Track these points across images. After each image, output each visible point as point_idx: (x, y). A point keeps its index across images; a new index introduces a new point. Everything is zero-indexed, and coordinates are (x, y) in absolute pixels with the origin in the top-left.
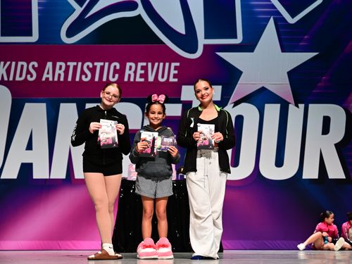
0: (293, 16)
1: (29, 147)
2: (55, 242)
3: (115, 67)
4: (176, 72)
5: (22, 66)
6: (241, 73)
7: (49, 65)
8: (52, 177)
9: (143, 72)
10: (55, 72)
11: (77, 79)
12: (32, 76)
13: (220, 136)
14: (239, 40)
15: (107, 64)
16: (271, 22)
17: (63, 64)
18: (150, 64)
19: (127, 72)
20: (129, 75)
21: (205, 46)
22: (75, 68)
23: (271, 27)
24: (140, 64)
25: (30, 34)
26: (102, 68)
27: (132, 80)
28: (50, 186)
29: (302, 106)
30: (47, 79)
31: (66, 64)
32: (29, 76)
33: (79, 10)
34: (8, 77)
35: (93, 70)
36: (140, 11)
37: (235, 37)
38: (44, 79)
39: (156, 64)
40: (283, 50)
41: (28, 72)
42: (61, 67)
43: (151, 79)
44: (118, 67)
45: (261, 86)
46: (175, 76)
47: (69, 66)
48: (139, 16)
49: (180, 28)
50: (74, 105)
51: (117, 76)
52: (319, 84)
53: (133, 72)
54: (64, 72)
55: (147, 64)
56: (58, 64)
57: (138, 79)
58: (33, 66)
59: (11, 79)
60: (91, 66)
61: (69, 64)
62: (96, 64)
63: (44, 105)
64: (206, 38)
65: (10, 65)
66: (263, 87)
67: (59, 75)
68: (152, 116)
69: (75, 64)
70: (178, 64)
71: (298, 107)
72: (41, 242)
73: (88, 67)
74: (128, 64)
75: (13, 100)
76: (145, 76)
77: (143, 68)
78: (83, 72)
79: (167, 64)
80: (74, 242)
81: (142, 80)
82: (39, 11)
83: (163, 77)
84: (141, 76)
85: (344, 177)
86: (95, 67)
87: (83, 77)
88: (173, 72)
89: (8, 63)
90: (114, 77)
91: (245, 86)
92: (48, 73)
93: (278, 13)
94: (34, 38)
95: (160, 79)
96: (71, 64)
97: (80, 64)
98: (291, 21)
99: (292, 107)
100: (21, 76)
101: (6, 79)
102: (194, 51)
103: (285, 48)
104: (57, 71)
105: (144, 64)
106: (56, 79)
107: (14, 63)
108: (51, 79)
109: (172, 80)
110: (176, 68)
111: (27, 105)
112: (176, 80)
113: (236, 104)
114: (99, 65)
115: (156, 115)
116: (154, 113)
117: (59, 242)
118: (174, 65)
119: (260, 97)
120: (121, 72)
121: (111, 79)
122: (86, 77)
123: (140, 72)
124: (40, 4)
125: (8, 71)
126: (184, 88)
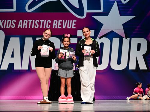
1: (12, 56)
2: (23, 96)
3: (49, 22)
4: (75, 24)
5: (9, 22)
6: (103, 24)
7: (21, 21)
8: (22, 69)
9: (61, 24)
10: (23, 24)
11: (33, 27)
12: (13, 26)
13: (93, 51)
14: (102, 11)
15: (45, 21)
17: (27, 21)
18: (64, 21)
19: (54, 24)
20: (55, 26)
21: (87, 13)
22: (32, 22)
23: (115, 5)
24: (60, 21)
25: (13, 8)
26: (43, 22)
27: (56, 27)
28: (21, 73)
29: (129, 39)
30: (20, 27)
31: (28, 21)
32: (12, 26)
34: (3, 26)
35: (39, 23)
37: (100, 9)
38: (18, 27)
39: (66, 21)
41: (12, 24)
43: (64, 27)
44: (50, 22)
45: (111, 30)
46: (74, 26)
47: (29, 22)
49: (77, 5)
50: (31, 39)
51: (50, 26)
52: (136, 30)
53: (57, 24)
54: (27, 24)
55: (63, 21)
56: (25, 21)
57: (59, 27)
58: (14, 22)
59: (4, 27)
60: (39, 22)
61: (29, 21)
62: (41, 21)
63: (19, 38)
64: (88, 10)
65: (4, 22)
66: (112, 32)
67: (25, 25)
68: (65, 43)
69: (32, 21)
70: (76, 21)
71: (127, 39)
72: (18, 96)
73: (37, 22)
74: (54, 21)
75: (5, 36)
76: (62, 26)
77: (61, 22)
78: (35, 24)
79: (71, 21)
80: (31, 96)
81: (61, 28)
83: (69, 26)
84: (60, 26)
85: (147, 69)
86: (40, 22)
87: (35, 26)
88: (74, 24)
89: (3, 20)
90: (48, 26)
91: (104, 30)
92: (20, 25)
96: (30, 21)
97: (34, 21)
98: (124, 2)
99: (124, 39)
100: (9, 26)
102: (82, 15)
103: (121, 14)
104: (24, 24)
105: (61, 21)
106: (24, 27)
107: (6, 21)
108: (21, 27)
109: (73, 27)
110: (75, 23)
111: (11, 38)
112: (75, 28)
113: (101, 38)
114: (42, 21)
115: (67, 43)
116: (65, 42)
117: (25, 96)
118: (74, 21)
119: (111, 35)
120: (51, 24)
121: (47, 27)
122: (37, 26)
123: (59, 24)
125: (3, 24)
126: (78, 31)
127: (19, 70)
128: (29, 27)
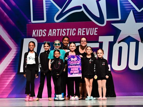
0: (140, 9)
4: (97, 31)
5: (41, 31)
6: (121, 31)
7: (50, 30)
11: (61, 35)
12: (44, 35)
14: (120, 19)
15: (71, 29)
16: (132, 11)
17: (55, 30)
18: (87, 29)
19: (79, 32)
20: (80, 33)
22: (60, 31)
23: (131, 14)
26: (70, 31)
27: (80, 35)
30: (50, 35)
32: (43, 35)
34: (36, 35)
35: (66, 32)
38: (49, 36)
39: (89, 29)
40: (136, 22)
41: (43, 33)
43: (87, 34)
44: (75, 30)
46: (96, 33)
47: (57, 31)
48: (83, 11)
51: (75, 33)
54: (56, 33)
56: (54, 30)
57: (83, 34)
58: (45, 31)
60: (65, 30)
61: (57, 30)
62: (67, 29)
66: (129, 36)
67: (54, 34)
70: (97, 28)
71: (142, 43)
73: (64, 30)
74: (79, 29)
75: (38, 43)
77: (84, 30)
78: (62, 33)
79: (93, 29)
82: (46, 11)
83: (92, 33)
84: (84, 33)
86: (67, 31)
87: (63, 34)
89: (36, 30)
90: (74, 34)
91: (122, 36)
92: (50, 33)
93: (134, 8)
94: (45, 21)
96: (58, 30)
97: (61, 29)
98: (139, 11)
99: (140, 43)
100: (40, 35)
101: (35, 36)
104: (53, 33)
105: (85, 29)
106: (53, 35)
107: (38, 30)
108: (51, 35)
109: (95, 34)
110: (96, 30)
111: (43, 45)
112: (97, 34)
113: (119, 42)
114: (68, 30)
118: (95, 29)
119: (128, 40)
122: (64, 34)
123: (83, 32)
124: (46, 9)
125: (36, 33)
126: (100, 37)
128: (58, 35)
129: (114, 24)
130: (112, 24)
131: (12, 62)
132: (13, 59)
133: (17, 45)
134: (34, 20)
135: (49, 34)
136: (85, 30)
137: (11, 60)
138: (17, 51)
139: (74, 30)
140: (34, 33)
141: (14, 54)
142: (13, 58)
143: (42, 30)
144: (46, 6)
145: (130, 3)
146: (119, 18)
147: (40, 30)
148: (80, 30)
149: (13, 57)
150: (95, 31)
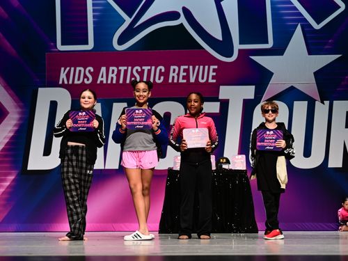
0: (318, 23)
2: (110, 225)
4: (214, 74)
5: (80, 71)
6: (272, 74)
7: (103, 69)
8: (106, 168)
9: (185, 74)
10: (108, 75)
11: (128, 81)
12: (88, 80)
14: (270, 45)
15: (153, 68)
16: (299, 28)
17: (115, 69)
18: (191, 67)
19: (171, 74)
20: (173, 77)
21: (240, 51)
22: (126, 72)
23: (299, 32)
24: (183, 67)
25: (86, 43)
26: (149, 71)
27: (175, 81)
28: (105, 176)
29: (327, 103)
30: (102, 82)
31: (118, 68)
32: (86, 80)
33: (128, 20)
34: (68, 80)
35: (141, 74)
36: (182, 20)
37: (267, 42)
38: (98, 82)
39: (197, 67)
40: (310, 53)
41: (85, 76)
42: (113, 71)
43: (192, 80)
44: (163, 71)
45: (290, 86)
46: (213, 78)
47: (120, 70)
48: (182, 25)
50: (125, 104)
51: (162, 78)
52: (343, 83)
53: (176, 74)
54: (116, 75)
55: (189, 68)
56: (111, 68)
57: (181, 81)
58: (89, 71)
59: (71, 82)
60: (139, 70)
61: (120, 68)
62: (143, 68)
63: (99, 105)
65: (69, 71)
66: (292, 88)
67: (112, 78)
69: (126, 68)
70: (216, 67)
71: (324, 104)
72: (98, 225)
73: (137, 70)
74: (172, 68)
75: (72, 100)
76: (187, 77)
77: (185, 70)
78: (132, 76)
79: (207, 67)
80: (126, 224)
81: (185, 81)
82: (94, 22)
83: (203, 78)
84: (184, 78)
86: (143, 71)
89: (68, 69)
90: (159, 79)
91: (275, 86)
92: (102, 77)
93: (305, 20)
94: (90, 46)
95: (200, 80)
96: (123, 69)
97: (130, 68)
98: (317, 27)
99: (318, 104)
100: (79, 80)
101: (66, 82)
102: (230, 55)
104: (110, 75)
105: (186, 67)
106: (109, 82)
107: (73, 69)
108: (105, 82)
109: (211, 81)
110: (214, 70)
112: (214, 81)
114: (146, 68)
117: (115, 225)
118: (212, 67)
119: (291, 95)
120: (166, 74)
121: (157, 81)
123: (182, 74)
124: (94, 17)
125: (68, 76)
126: (222, 88)
127: (101, 170)
128: (121, 82)
129: (255, 58)
130: (252, 57)
131: (8, 144)
132: (12, 138)
133: (21, 104)
134: (63, 44)
135: (100, 79)
136: (187, 71)
137: (7, 141)
138: (20, 119)
139: (161, 70)
140: (63, 76)
141: (15, 125)
142: (11, 134)
143: (82, 69)
144: (94, 11)
145: (295, 8)
146: (268, 43)
147: (78, 69)
148: (174, 70)
149: (10, 132)
150: (212, 74)
